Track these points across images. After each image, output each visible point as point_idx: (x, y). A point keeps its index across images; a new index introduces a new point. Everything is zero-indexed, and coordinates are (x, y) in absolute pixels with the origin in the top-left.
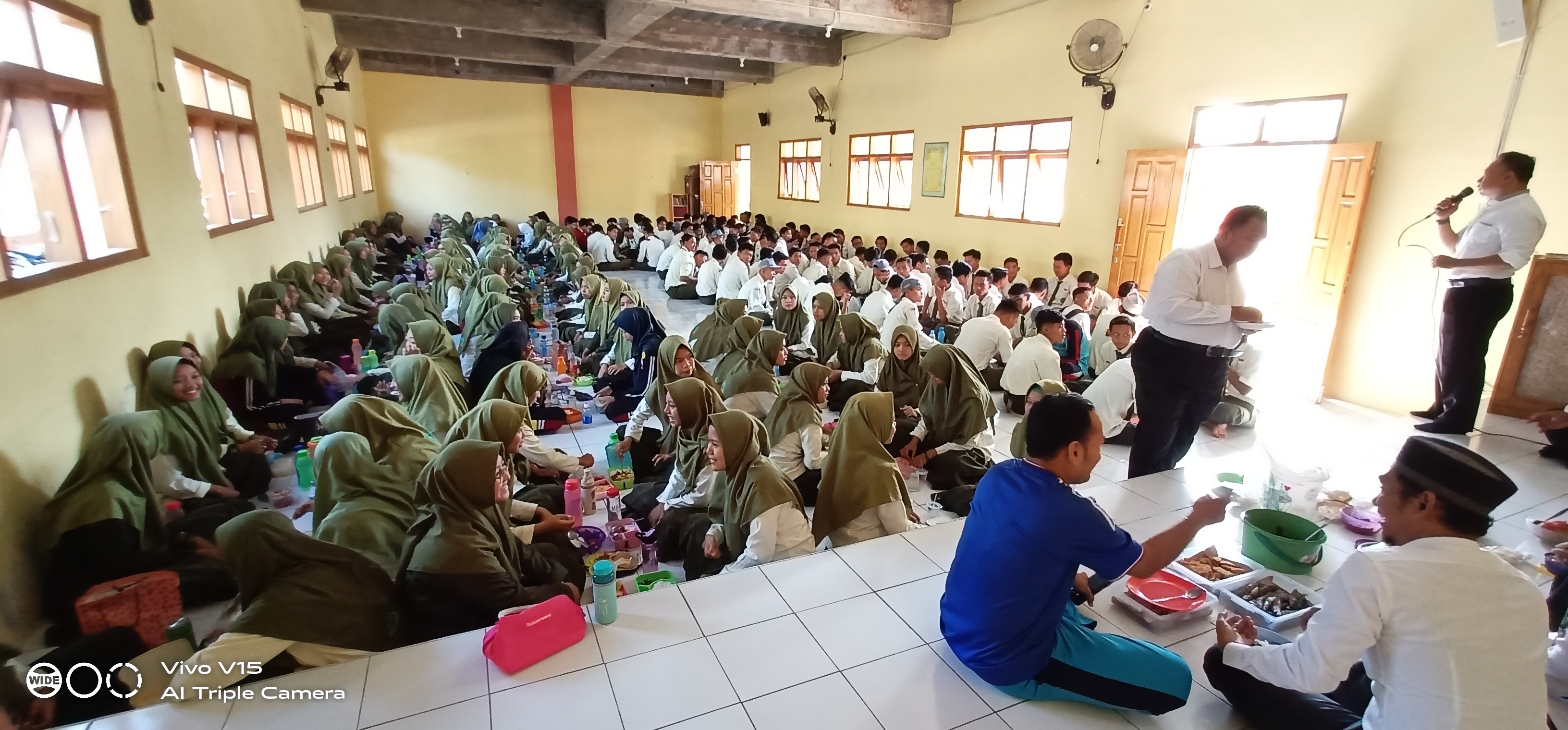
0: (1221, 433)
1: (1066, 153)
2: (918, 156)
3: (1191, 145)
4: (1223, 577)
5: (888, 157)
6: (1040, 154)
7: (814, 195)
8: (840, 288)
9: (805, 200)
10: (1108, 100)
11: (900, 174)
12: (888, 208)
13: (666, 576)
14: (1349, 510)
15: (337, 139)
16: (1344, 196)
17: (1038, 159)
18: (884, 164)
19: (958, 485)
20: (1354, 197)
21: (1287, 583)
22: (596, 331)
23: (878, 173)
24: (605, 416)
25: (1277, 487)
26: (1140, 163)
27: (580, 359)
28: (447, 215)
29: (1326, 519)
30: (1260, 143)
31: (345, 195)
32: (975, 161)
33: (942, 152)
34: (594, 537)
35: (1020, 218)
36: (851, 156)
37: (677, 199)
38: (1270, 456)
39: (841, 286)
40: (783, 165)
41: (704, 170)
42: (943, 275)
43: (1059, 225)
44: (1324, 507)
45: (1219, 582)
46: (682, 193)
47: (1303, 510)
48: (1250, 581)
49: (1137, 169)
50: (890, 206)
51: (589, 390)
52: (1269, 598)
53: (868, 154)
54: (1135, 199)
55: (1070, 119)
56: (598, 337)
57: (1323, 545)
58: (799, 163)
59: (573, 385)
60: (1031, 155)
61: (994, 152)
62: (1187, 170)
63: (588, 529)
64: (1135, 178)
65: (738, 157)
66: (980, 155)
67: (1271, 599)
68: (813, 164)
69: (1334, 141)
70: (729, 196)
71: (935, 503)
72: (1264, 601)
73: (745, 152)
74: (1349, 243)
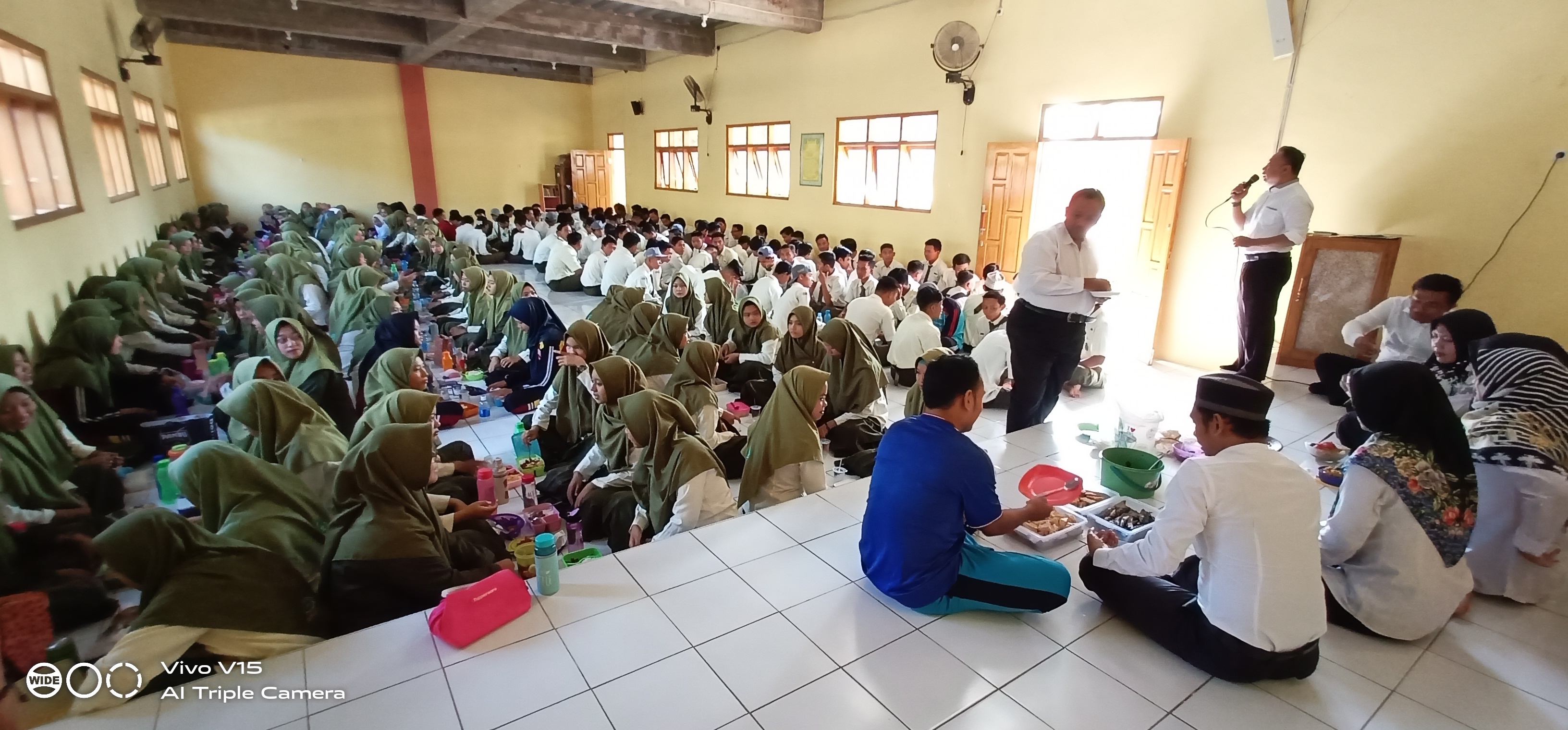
0: (1077, 393)
1: (933, 145)
2: (796, 147)
3: (1041, 138)
4: (1088, 504)
5: (766, 147)
6: (911, 145)
7: (692, 185)
8: (729, 274)
9: (683, 190)
10: (969, 96)
11: (778, 164)
12: (767, 197)
13: (592, 553)
14: (1179, 445)
15: (145, 119)
16: (1164, 185)
17: (908, 150)
18: (762, 154)
19: (858, 451)
20: (1172, 185)
21: (1137, 505)
22: (481, 325)
23: (756, 163)
24: (503, 408)
25: (1125, 430)
26: (999, 154)
27: (466, 355)
28: (281, 206)
29: (1162, 453)
30: (1097, 138)
31: (158, 183)
32: (850, 152)
33: (818, 142)
34: (513, 524)
35: (894, 206)
36: (728, 146)
37: (548, 190)
38: (1119, 404)
39: (729, 272)
40: (658, 154)
41: (575, 159)
42: (826, 260)
43: (929, 211)
44: (1160, 444)
45: (1085, 508)
46: (553, 184)
47: (1145, 448)
48: (1109, 506)
49: (996, 160)
50: (769, 195)
51: (482, 385)
52: (1124, 518)
53: (745, 144)
54: (995, 188)
55: (936, 113)
56: (484, 331)
57: (1162, 472)
58: (675, 152)
59: (462, 380)
60: (902, 146)
61: (867, 143)
62: (1038, 161)
63: (504, 517)
64: (995, 168)
65: (610, 147)
66: (854, 145)
67: (1125, 518)
68: (690, 154)
69: (1155, 137)
70: (604, 187)
71: (840, 468)
72: (1120, 520)
73: (618, 141)
74: (1170, 225)
